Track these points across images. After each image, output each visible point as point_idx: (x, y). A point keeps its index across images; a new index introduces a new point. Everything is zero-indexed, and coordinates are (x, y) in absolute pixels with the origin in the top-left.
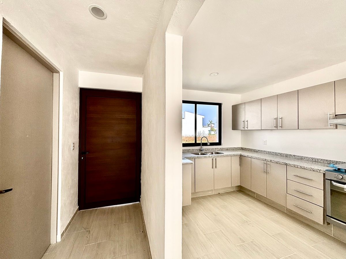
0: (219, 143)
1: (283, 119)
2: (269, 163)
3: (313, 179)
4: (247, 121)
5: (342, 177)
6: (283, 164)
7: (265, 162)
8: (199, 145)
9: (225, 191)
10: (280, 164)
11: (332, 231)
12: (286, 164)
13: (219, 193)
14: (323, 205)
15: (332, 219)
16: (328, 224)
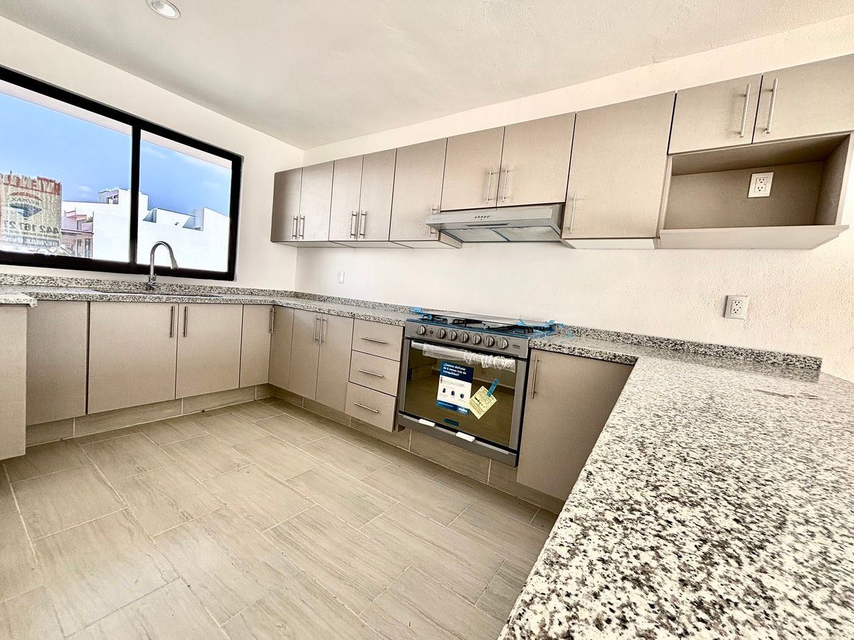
0: (229, 276)
1: (368, 217)
2: (325, 317)
3: (389, 342)
4: (303, 219)
5: (424, 330)
6: (348, 315)
7: (319, 316)
8: (144, 270)
9: (226, 402)
10: (343, 316)
11: (409, 441)
12: (353, 316)
13: (203, 411)
14: (396, 392)
15: (405, 416)
16: (402, 428)
